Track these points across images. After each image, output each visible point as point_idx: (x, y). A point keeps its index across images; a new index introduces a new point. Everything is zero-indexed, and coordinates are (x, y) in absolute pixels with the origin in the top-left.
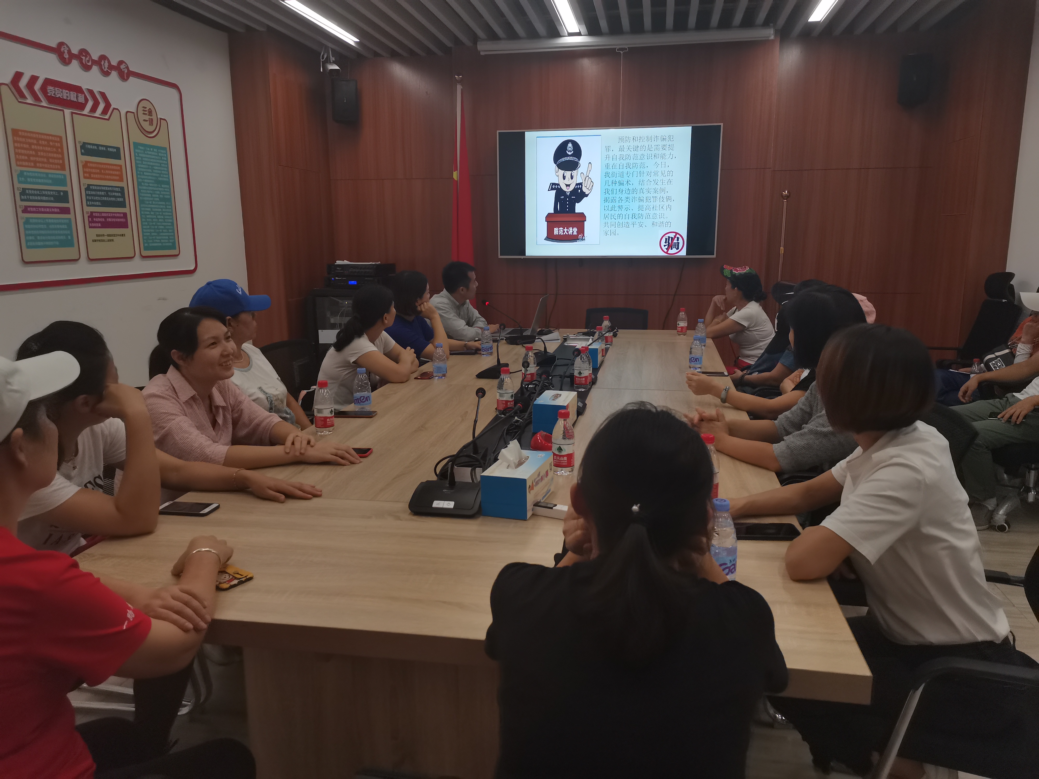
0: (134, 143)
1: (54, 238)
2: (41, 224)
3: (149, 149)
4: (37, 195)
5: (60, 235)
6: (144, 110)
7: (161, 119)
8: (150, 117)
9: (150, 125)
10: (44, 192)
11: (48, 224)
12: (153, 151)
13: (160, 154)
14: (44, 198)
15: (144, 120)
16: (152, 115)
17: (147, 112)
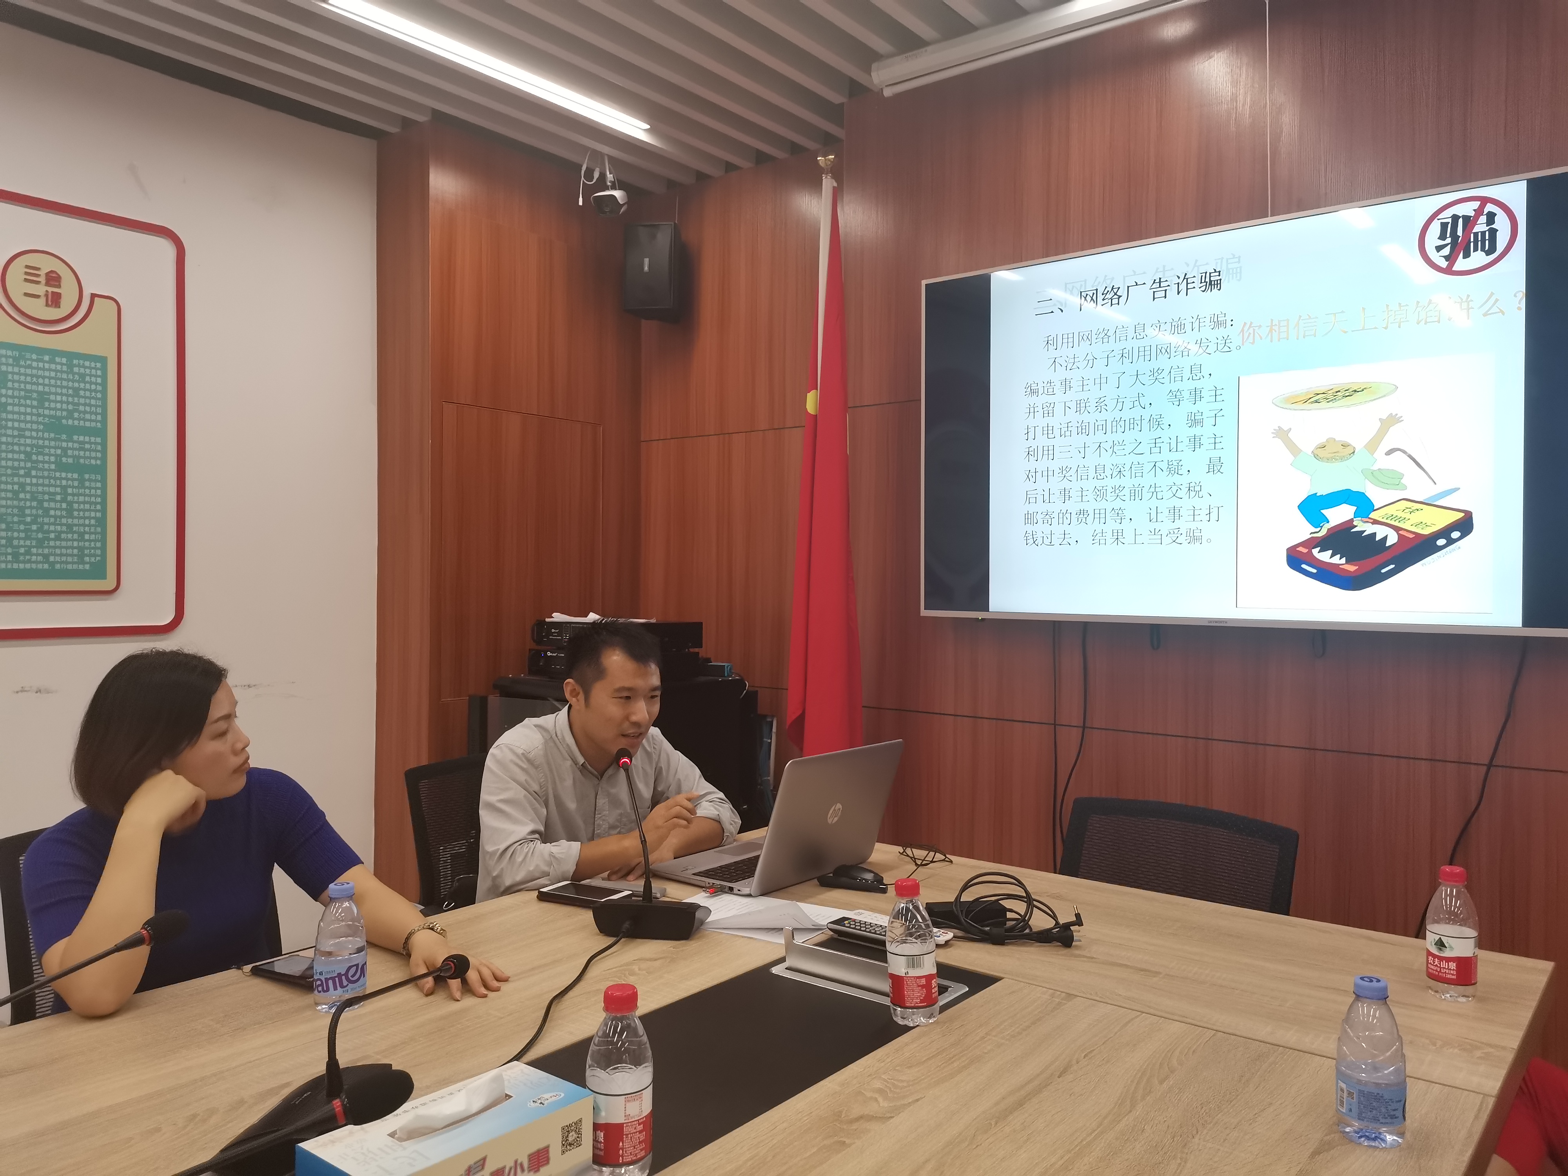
3: (34, 357)
6: (26, 273)
7: (93, 296)
8: (50, 289)
9: (47, 305)
12: (52, 361)
13: (76, 370)
15: (26, 294)
16: (59, 286)
17: (42, 279)
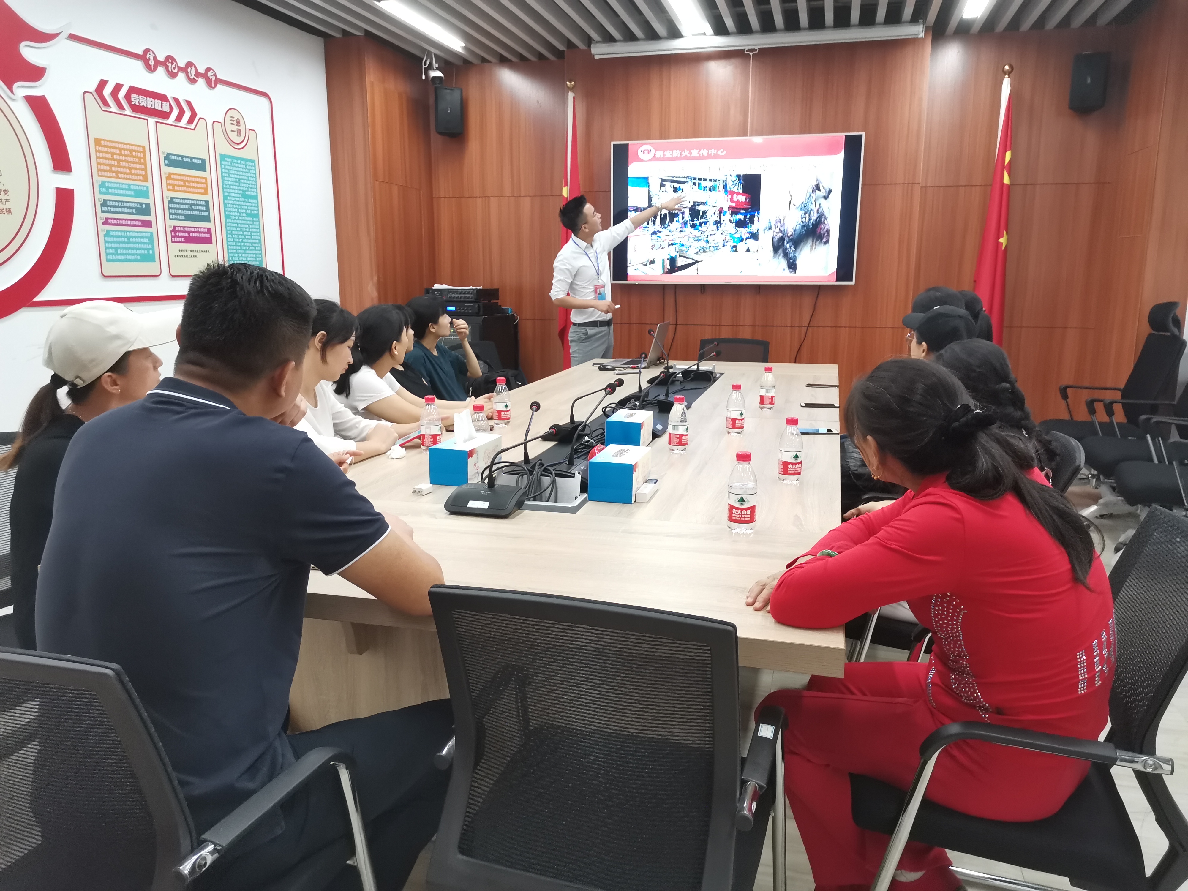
0: (221, 155)
1: (134, 252)
2: (121, 236)
3: (236, 161)
4: (119, 207)
5: (141, 249)
6: (231, 120)
7: (250, 130)
8: (238, 128)
9: (238, 136)
10: (125, 204)
11: (129, 237)
12: (240, 163)
13: (247, 167)
14: (126, 210)
15: (232, 131)
16: (240, 126)
17: (235, 122)
